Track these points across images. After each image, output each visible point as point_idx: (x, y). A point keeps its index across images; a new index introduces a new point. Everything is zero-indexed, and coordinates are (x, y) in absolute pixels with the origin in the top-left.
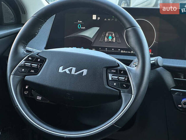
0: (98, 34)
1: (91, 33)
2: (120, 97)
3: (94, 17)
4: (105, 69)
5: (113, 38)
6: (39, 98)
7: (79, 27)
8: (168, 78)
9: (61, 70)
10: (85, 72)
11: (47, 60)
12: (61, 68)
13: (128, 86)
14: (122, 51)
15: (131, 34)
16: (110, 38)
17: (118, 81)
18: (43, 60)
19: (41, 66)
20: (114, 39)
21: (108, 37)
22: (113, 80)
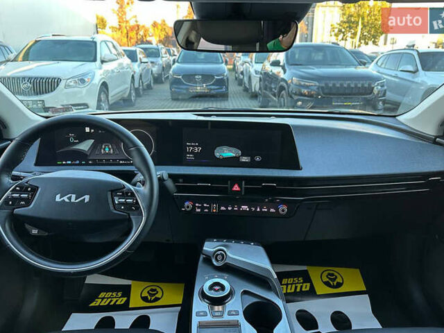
0: (94, 147)
1: (85, 146)
2: (130, 220)
3: (87, 130)
4: (109, 193)
5: (110, 149)
6: (35, 232)
7: (72, 140)
8: (170, 184)
9: (58, 199)
10: (87, 198)
11: (39, 190)
12: (58, 196)
13: (138, 208)
14: (121, 162)
15: (135, 154)
16: (107, 150)
17: (125, 204)
18: (35, 189)
19: (33, 196)
20: (112, 150)
21: (104, 149)
22: (121, 204)
